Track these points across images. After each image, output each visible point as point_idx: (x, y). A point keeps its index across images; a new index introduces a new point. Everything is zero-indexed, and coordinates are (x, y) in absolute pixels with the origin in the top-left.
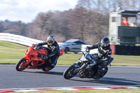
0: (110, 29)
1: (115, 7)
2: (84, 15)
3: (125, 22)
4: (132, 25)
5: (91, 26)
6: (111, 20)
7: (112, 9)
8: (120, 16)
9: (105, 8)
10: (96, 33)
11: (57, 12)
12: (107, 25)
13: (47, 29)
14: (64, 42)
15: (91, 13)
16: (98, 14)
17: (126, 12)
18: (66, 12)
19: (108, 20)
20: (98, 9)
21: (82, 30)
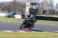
0: (26, 9)
1: (28, 1)
2: (16, 3)
3: (32, 7)
4: (34, 8)
5: (19, 8)
6: (26, 6)
7: (27, 2)
8: (30, 4)
9: (24, 1)
10: (20, 11)
11: (6, 2)
12: (25, 7)
13: (2, 8)
14: (8, 13)
15: (19, 3)
16: (22, 3)
17: (32, 3)
18: (9, 2)
19: (25, 6)
20: (22, 2)
21: (15, 9)
